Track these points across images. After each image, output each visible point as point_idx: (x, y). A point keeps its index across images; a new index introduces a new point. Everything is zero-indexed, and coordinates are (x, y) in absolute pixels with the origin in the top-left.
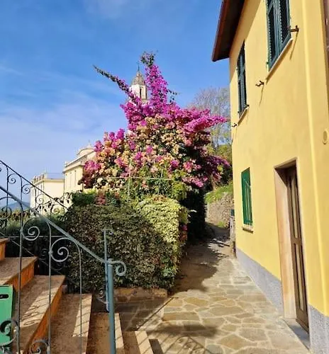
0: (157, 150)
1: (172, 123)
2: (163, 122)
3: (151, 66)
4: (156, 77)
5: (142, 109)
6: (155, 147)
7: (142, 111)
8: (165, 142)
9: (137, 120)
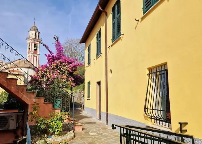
0: (59, 73)
1: (65, 63)
2: (62, 63)
3: (57, 41)
4: (59, 45)
5: (54, 57)
6: (59, 72)
7: (54, 58)
8: (63, 70)
9: (52, 61)
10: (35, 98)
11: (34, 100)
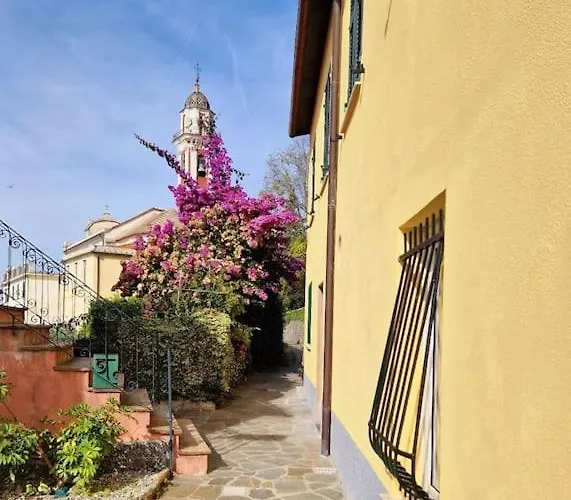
0: (214, 251)
1: (235, 217)
2: (223, 216)
3: (211, 133)
4: (218, 151)
5: (197, 195)
6: (212, 247)
7: (197, 197)
8: (226, 242)
9: (191, 210)
10: (22, 350)
11: (18, 356)
